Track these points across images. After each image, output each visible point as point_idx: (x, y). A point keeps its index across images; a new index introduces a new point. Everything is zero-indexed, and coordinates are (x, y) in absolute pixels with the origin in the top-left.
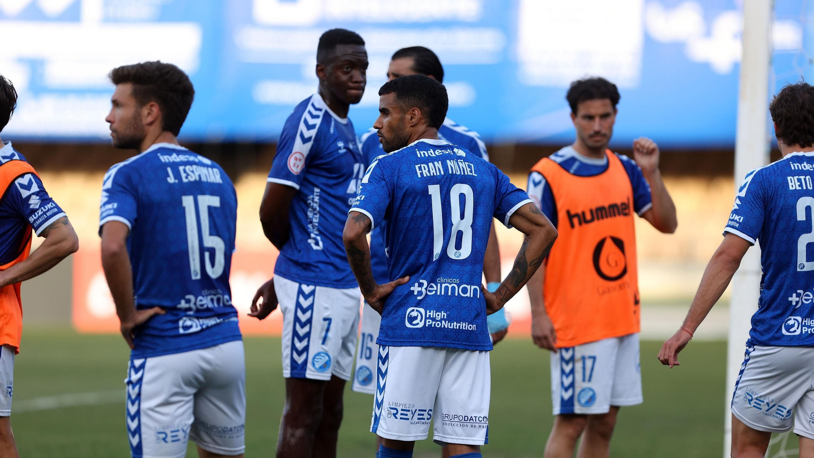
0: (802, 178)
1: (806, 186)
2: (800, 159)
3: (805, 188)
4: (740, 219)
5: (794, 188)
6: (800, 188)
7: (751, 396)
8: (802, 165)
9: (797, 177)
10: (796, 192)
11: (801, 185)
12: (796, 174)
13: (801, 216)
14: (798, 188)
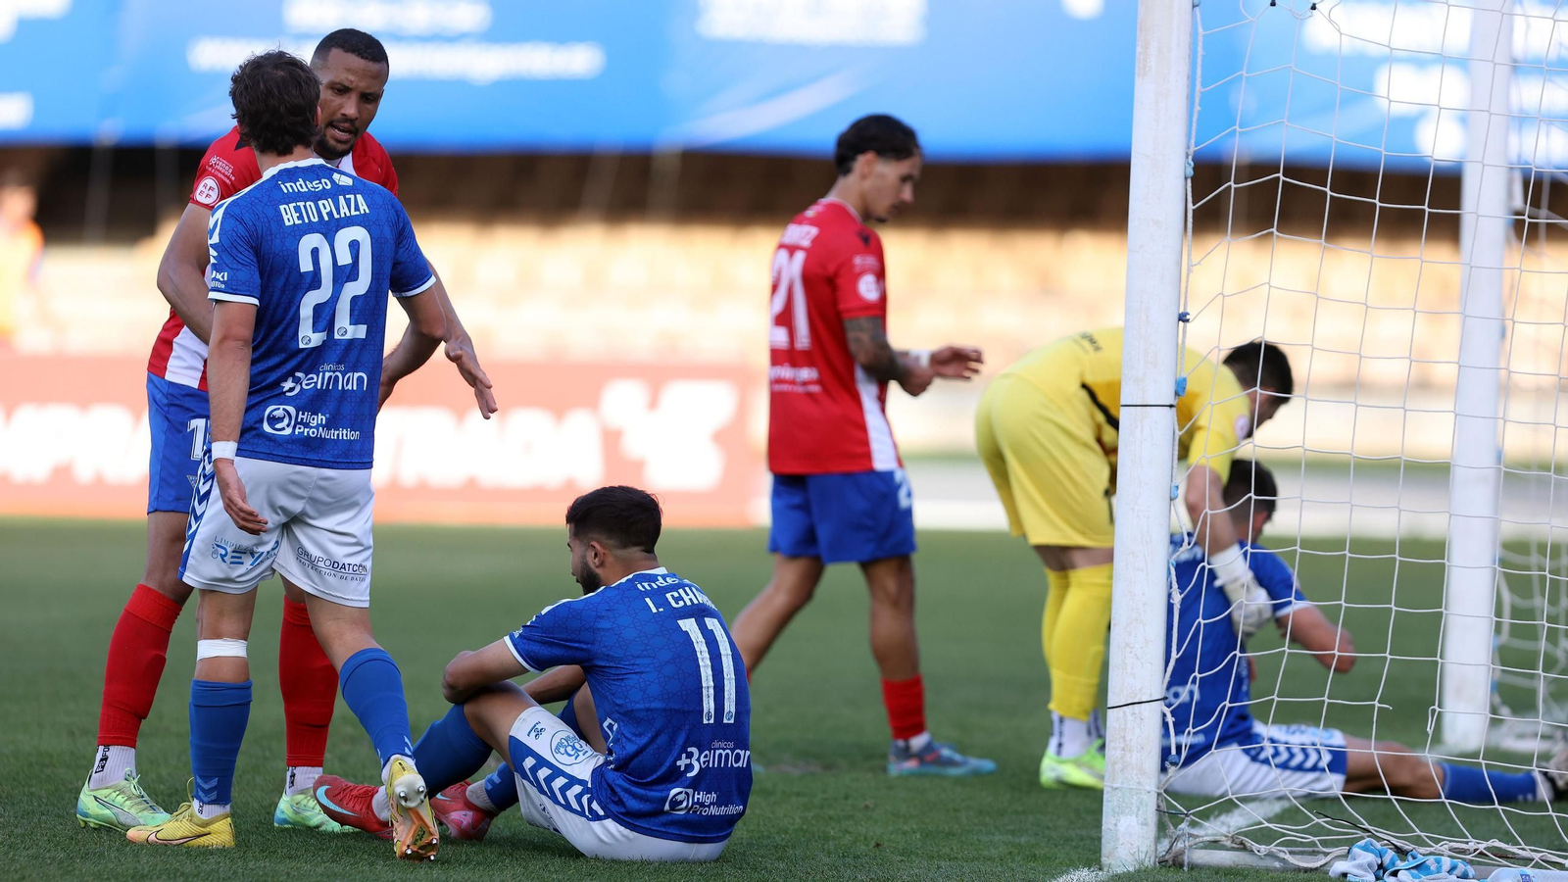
0: (301, 204)
1: (309, 217)
2: (290, 175)
3: (307, 221)
4: (223, 277)
5: (291, 223)
6: (300, 222)
7: (225, 549)
8: (298, 184)
9: (294, 204)
10: (296, 228)
11: (300, 217)
12: (291, 200)
13: (306, 265)
14: (298, 222)
